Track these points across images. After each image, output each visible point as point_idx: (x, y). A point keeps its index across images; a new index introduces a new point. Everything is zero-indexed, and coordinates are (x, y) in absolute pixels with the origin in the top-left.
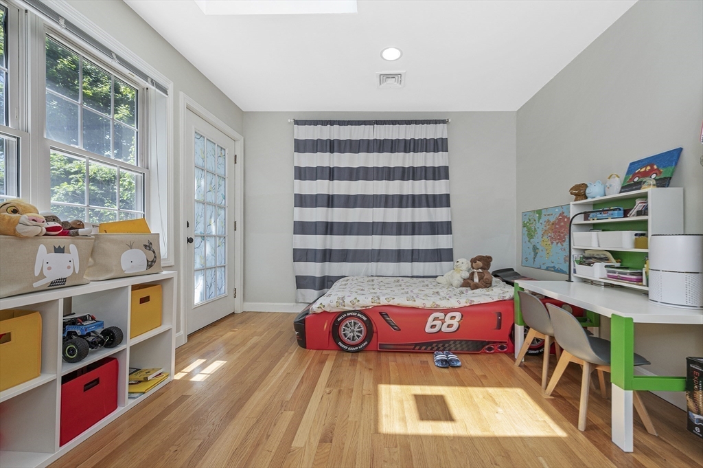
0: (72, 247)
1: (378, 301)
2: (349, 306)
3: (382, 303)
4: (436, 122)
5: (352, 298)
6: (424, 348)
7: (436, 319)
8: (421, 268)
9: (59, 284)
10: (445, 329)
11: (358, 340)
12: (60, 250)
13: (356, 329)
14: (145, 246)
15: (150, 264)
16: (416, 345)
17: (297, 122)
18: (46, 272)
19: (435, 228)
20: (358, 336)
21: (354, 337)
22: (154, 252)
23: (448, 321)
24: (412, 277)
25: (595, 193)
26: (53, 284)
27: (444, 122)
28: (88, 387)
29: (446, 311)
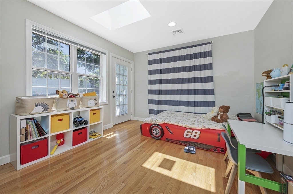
0: (75, 100)
1: (164, 122)
2: (154, 122)
3: (166, 123)
4: (205, 44)
5: (155, 119)
6: (183, 143)
7: (188, 132)
8: (198, 109)
9: (72, 109)
10: (192, 137)
11: (158, 135)
12: (72, 101)
13: (157, 131)
14: (94, 99)
15: (96, 104)
16: (180, 141)
17: (149, 54)
18: (69, 106)
19: (205, 92)
20: (158, 134)
21: (157, 134)
22: (97, 101)
23: (194, 134)
24: (195, 113)
25: (275, 75)
26: (71, 109)
27: (209, 43)
28: (79, 134)
29: (193, 130)
